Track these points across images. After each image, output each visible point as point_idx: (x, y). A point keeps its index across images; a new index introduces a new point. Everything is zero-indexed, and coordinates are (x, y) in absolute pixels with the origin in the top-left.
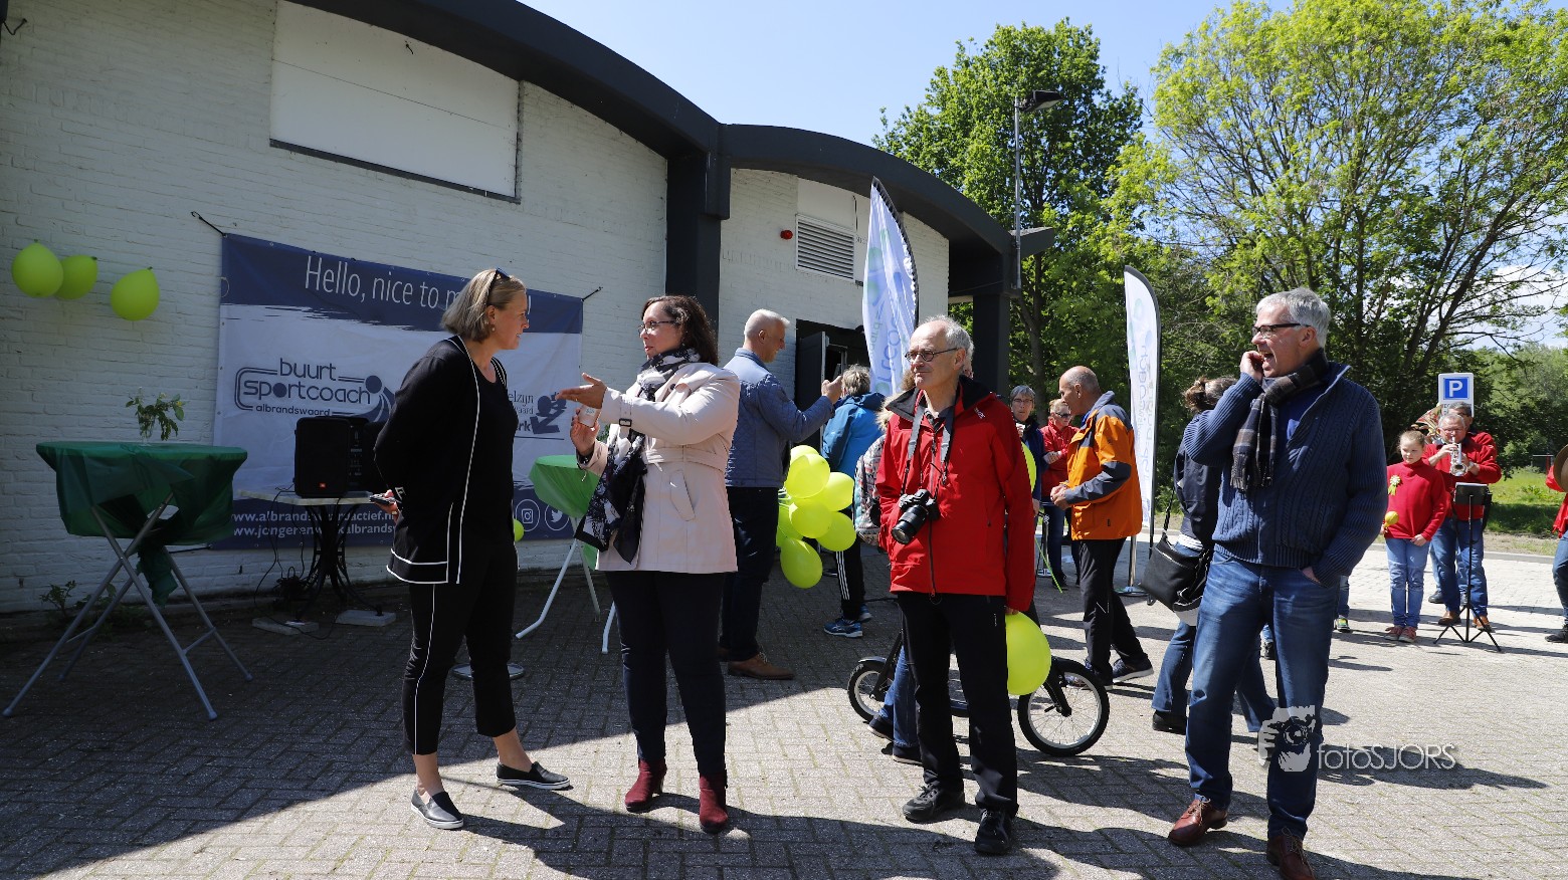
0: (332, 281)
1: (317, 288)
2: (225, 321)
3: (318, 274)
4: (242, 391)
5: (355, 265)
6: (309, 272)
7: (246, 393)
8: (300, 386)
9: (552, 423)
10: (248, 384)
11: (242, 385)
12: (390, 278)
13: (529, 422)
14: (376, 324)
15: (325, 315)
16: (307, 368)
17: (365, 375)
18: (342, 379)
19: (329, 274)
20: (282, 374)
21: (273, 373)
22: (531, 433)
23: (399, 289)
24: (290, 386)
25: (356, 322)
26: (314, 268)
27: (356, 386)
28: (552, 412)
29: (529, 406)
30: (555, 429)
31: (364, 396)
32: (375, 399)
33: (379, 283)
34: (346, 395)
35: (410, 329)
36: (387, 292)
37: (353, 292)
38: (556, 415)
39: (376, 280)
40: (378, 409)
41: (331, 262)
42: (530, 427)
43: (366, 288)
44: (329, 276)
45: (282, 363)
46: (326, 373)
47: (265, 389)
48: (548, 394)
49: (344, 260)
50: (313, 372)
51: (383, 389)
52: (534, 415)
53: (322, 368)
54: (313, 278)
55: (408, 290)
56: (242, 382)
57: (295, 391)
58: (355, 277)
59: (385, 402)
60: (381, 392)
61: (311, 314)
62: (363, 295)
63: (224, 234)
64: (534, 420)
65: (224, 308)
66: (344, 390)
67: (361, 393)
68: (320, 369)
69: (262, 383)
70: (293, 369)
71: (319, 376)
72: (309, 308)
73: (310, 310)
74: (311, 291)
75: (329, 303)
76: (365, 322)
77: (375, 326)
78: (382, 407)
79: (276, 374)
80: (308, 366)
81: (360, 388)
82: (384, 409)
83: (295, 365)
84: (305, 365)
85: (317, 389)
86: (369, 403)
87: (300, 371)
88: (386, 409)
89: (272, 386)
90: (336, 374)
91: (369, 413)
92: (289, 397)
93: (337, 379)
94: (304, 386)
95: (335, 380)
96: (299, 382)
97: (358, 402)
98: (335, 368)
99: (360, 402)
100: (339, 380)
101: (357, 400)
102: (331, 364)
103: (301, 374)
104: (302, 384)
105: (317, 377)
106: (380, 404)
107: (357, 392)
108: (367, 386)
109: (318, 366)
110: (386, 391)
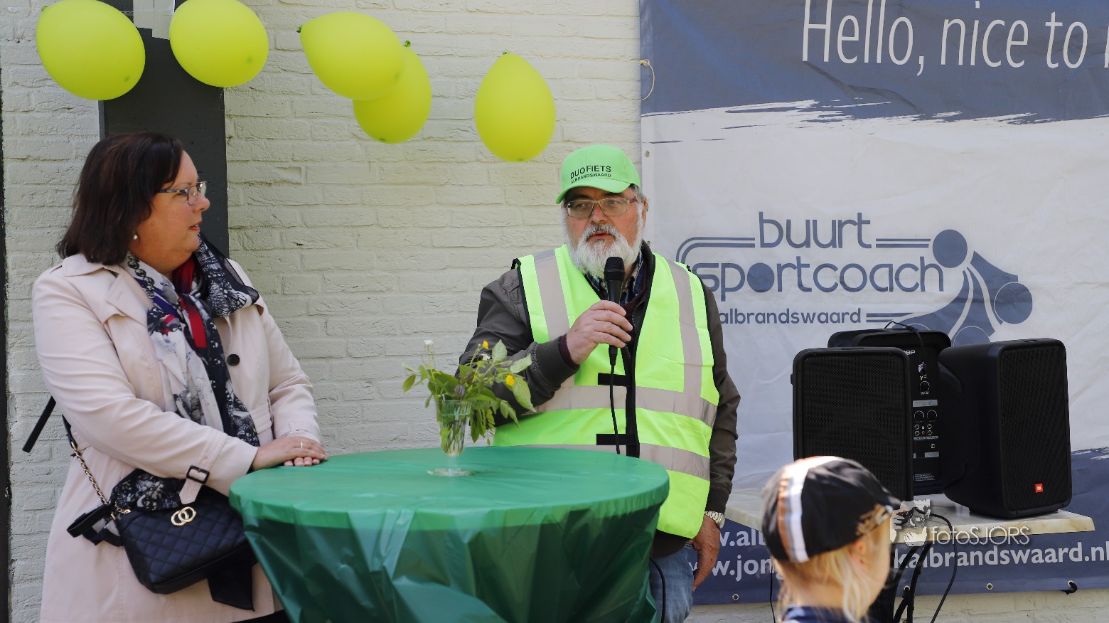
0: (856, 37)
1: (826, 59)
2: (651, 148)
3: (827, 27)
6: (808, 26)
8: (799, 266)
10: (700, 271)
12: (975, 16)
14: (951, 119)
15: (846, 112)
16: (812, 226)
17: (931, 231)
18: (884, 244)
19: (849, 23)
20: (763, 245)
21: (746, 243)
23: (998, 38)
24: (781, 268)
25: (909, 119)
26: (817, 16)
27: (912, 256)
31: (932, 274)
32: (955, 279)
33: (954, 30)
34: (894, 276)
35: (1025, 121)
36: (972, 46)
37: (900, 57)
39: (947, 24)
40: (960, 300)
43: (927, 45)
44: (849, 29)
45: (762, 221)
46: (850, 232)
47: (732, 278)
50: (825, 236)
51: (969, 256)
53: (841, 224)
54: (817, 37)
55: (1018, 35)
57: (789, 276)
58: (902, 24)
59: (978, 290)
60: (967, 263)
61: (815, 115)
62: (921, 60)
65: (649, 121)
66: (890, 266)
67: (924, 269)
68: (838, 226)
70: (785, 232)
71: (836, 242)
72: (812, 102)
73: (813, 106)
74: (815, 65)
75: (851, 87)
76: (928, 117)
77: (948, 124)
78: (971, 295)
79: (753, 246)
80: (815, 222)
81: (922, 259)
82: (974, 301)
83: (789, 222)
84: (808, 222)
85: (835, 269)
86: (941, 289)
87: (798, 235)
88: (978, 301)
89: (746, 271)
90: (870, 234)
91: (943, 311)
92: (780, 290)
93: (874, 244)
94: (808, 266)
95: (869, 246)
96: (798, 259)
97: (919, 288)
98: (868, 222)
99: (923, 289)
100: (878, 246)
101: (917, 285)
102: (860, 215)
103: (802, 240)
104: (803, 261)
105: (833, 244)
106: (965, 289)
107: (915, 268)
108: (937, 253)
109: (834, 222)
110: (978, 261)
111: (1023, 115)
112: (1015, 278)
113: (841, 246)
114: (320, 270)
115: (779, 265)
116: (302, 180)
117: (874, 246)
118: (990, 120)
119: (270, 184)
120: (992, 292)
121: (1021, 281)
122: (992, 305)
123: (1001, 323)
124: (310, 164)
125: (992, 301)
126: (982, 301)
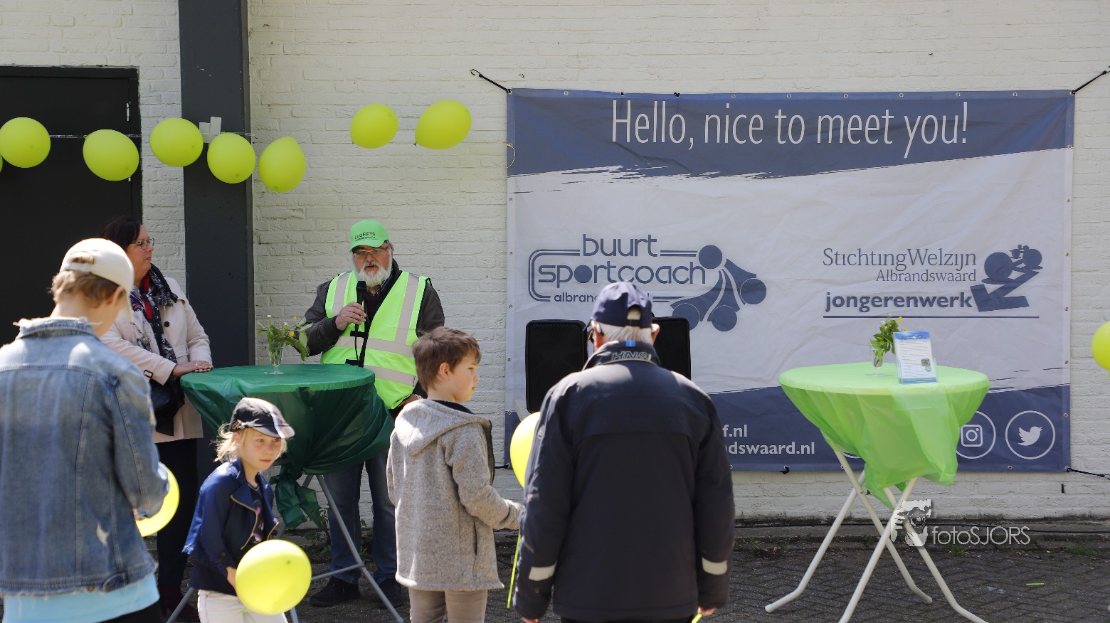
0: (647, 127)
1: (628, 140)
2: (513, 196)
3: (628, 121)
4: (536, 279)
5: (677, 102)
6: (615, 121)
7: (540, 281)
8: (609, 267)
9: (1015, 293)
10: (543, 270)
11: (537, 272)
12: (728, 112)
13: (968, 294)
14: (712, 176)
15: (640, 173)
16: (617, 243)
17: (698, 246)
18: (666, 253)
19: (642, 119)
20: (585, 254)
21: (575, 253)
22: (974, 310)
23: (743, 126)
24: (596, 268)
25: (683, 177)
26: (622, 115)
27: (686, 261)
28: (1014, 275)
29: (968, 269)
30: (1021, 302)
31: (698, 273)
32: (713, 276)
33: (713, 122)
34: (672, 274)
35: (764, 177)
36: (726, 131)
37: (677, 138)
38: (1021, 281)
39: (708, 118)
40: (716, 289)
41: (643, 103)
42: (972, 302)
43: (695, 130)
44: (642, 122)
45: (585, 240)
46: (643, 247)
47: (564, 274)
48: (1006, 249)
49: (660, 98)
50: (626, 248)
51: (724, 262)
52: (979, 282)
53: (637, 242)
54: (622, 127)
55: (756, 123)
56: (537, 268)
57: (602, 274)
58: (678, 118)
59: (728, 283)
60: (722, 266)
61: (621, 175)
62: (692, 140)
63: (508, 91)
64: (978, 291)
65: (512, 180)
66: (669, 268)
67: (692, 269)
68: (635, 243)
69: (559, 267)
70: (600, 246)
71: (633, 252)
72: (619, 167)
73: (620, 169)
74: (621, 144)
75: (645, 157)
76: (695, 174)
77: (711, 179)
78: (724, 286)
79: (579, 255)
80: (619, 240)
81: (691, 263)
82: (726, 290)
83: (602, 240)
84: (615, 240)
85: (632, 269)
86: (704, 282)
87: (609, 247)
88: (729, 290)
89: (573, 270)
90: (656, 248)
91: (705, 296)
92: (596, 282)
93: (659, 254)
94: (615, 267)
95: (655, 255)
96: (609, 262)
97: (689, 282)
98: (655, 240)
99: (691, 283)
100: (661, 255)
101: (687, 279)
102: (650, 236)
103: (611, 251)
104: (611, 264)
105: (631, 254)
106: (720, 282)
107: (687, 269)
108: (701, 259)
109: (632, 240)
110: (729, 265)
111: (762, 173)
112: (755, 275)
113: (636, 255)
114: (314, 267)
115: (595, 266)
116: (304, 217)
117: (659, 255)
118: (738, 177)
119: (285, 219)
120: (738, 285)
121: (758, 277)
122: (739, 293)
123: (744, 303)
124: (308, 207)
125: (738, 290)
126: (732, 290)
